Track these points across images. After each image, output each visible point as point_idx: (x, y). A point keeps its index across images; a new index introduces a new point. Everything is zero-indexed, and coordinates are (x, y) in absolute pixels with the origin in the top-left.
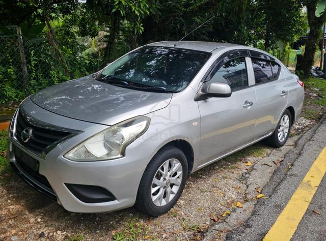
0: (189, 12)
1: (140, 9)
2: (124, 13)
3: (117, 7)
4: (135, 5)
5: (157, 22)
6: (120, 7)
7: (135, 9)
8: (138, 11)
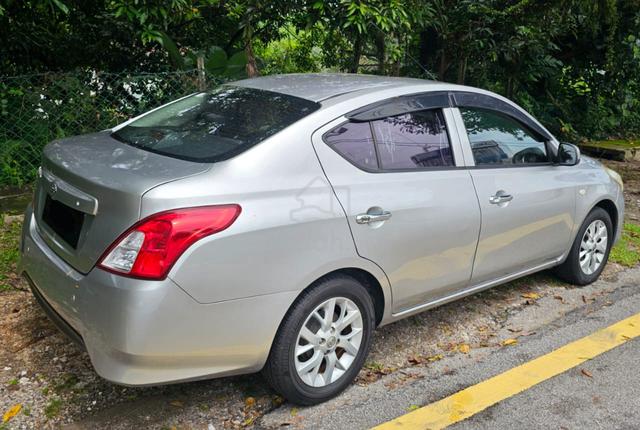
0: (506, 17)
1: (391, 21)
2: (364, 28)
3: (352, 19)
4: (382, 15)
5: (444, 36)
6: (357, 19)
7: (383, 20)
8: (388, 23)
